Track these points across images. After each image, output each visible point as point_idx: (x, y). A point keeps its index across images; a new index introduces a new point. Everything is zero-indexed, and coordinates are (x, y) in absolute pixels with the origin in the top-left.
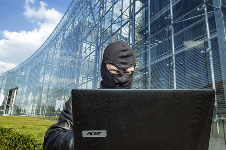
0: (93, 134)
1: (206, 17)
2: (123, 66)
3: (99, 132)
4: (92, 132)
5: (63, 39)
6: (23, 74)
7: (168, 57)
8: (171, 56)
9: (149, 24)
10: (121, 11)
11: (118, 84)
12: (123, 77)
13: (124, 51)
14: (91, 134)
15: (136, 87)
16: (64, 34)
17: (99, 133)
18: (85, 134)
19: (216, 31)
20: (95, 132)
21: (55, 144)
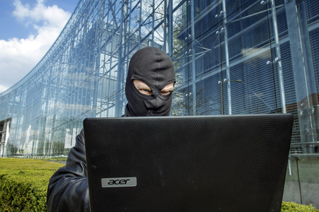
0: (117, 182)
1: (274, 13)
2: (157, 83)
3: (126, 179)
4: (115, 179)
5: (72, 48)
6: (17, 99)
7: (219, 71)
8: (224, 69)
9: (193, 25)
10: (153, 6)
11: (151, 109)
12: (158, 98)
13: (159, 61)
14: (114, 182)
15: (176, 114)
16: (73, 42)
17: (126, 181)
18: (106, 183)
19: (287, 33)
20: (120, 179)
21: (64, 196)
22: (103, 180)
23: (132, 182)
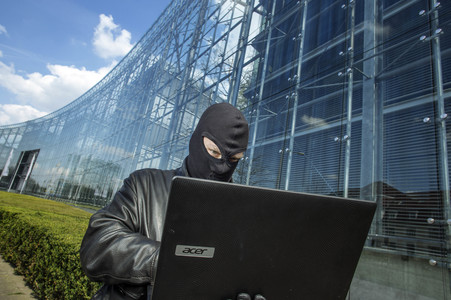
0: (193, 251)
2: (229, 149)
3: (203, 248)
4: (191, 247)
7: (283, 139)
8: (288, 137)
9: (263, 83)
10: (223, 56)
13: (239, 126)
14: (190, 251)
16: (128, 78)
17: (202, 251)
18: (180, 250)
20: (197, 248)
22: (178, 247)
23: (209, 253)
